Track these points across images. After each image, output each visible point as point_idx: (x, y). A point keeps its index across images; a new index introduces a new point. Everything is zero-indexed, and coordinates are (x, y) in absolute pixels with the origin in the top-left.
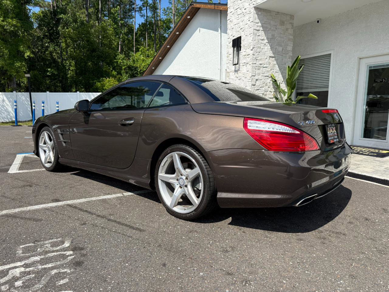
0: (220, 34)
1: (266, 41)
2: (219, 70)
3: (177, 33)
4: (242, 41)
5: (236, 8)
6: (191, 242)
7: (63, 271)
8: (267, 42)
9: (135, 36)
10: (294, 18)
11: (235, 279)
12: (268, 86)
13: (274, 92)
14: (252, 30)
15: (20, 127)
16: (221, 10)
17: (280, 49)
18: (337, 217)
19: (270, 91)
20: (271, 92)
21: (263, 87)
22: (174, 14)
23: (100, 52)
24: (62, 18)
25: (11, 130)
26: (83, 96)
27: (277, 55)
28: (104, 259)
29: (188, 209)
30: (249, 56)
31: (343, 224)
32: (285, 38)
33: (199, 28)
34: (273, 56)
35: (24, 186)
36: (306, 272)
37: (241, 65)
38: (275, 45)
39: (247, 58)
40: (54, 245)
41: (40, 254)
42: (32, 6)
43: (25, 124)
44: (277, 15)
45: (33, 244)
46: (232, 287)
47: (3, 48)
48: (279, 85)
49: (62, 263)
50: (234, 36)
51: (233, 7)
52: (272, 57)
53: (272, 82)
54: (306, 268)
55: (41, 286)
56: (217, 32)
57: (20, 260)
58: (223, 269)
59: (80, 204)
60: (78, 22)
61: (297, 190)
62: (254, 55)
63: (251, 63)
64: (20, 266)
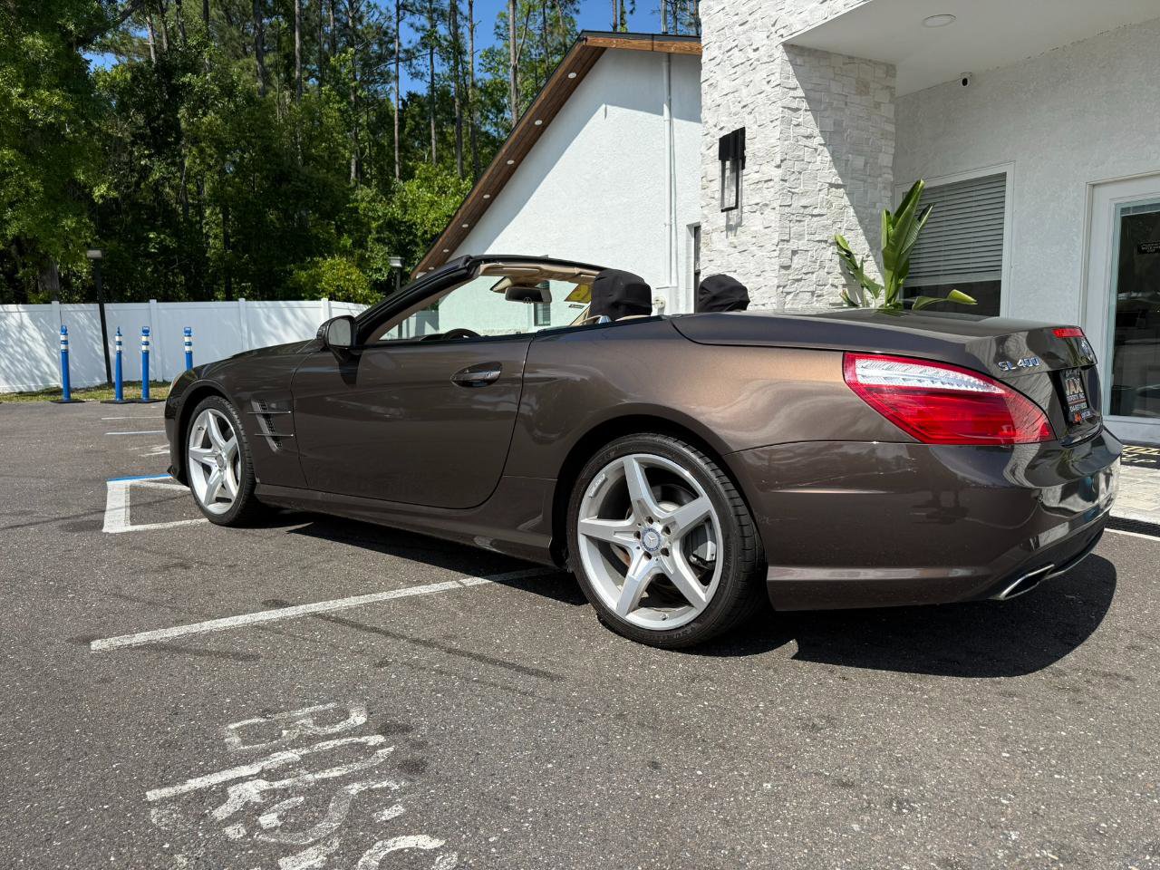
0: (667, 124)
1: (819, 139)
2: (668, 227)
3: (538, 123)
4: (747, 142)
5: (729, 48)
6: (704, 705)
7: (379, 786)
8: (823, 142)
9: (399, 135)
10: (895, 74)
11: (865, 796)
12: (826, 270)
13: (844, 286)
14: (777, 111)
15: (80, 404)
16: (669, 55)
17: (859, 162)
18: (1093, 635)
19: (832, 285)
20: (837, 287)
21: (813, 273)
22: (515, 68)
23: (301, 180)
24: (190, 84)
25: (55, 413)
26: (259, 310)
27: (852, 178)
28: (478, 754)
29: (672, 617)
30: (771, 184)
31: (1115, 652)
32: (872, 129)
33: (604, 106)
34: (840, 182)
35: (167, 568)
36: (1056, 776)
37: (746, 209)
38: (844, 151)
39: (765, 191)
40: (322, 719)
41: (294, 745)
42: (94, 51)
43: (89, 398)
44: (847, 64)
45: (262, 720)
46: (867, 818)
47: (26, 174)
48: (859, 266)
49: (366, 765)
50: (721, 129)
51: (718, 44)
52: (838, 186)
53: (837, 258)
54: (1052, 766)
55: (334, 825)
56: (660, 117)
57: (246, 759)
58: (822, 773)
59: (350, 610)
60: (236, 96)
61: (1004, 555)
62: (785, 181)
63: (776, 204)
64: (253, 776)
